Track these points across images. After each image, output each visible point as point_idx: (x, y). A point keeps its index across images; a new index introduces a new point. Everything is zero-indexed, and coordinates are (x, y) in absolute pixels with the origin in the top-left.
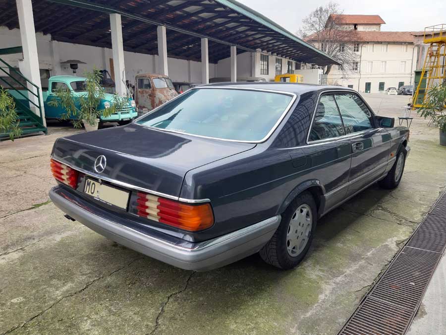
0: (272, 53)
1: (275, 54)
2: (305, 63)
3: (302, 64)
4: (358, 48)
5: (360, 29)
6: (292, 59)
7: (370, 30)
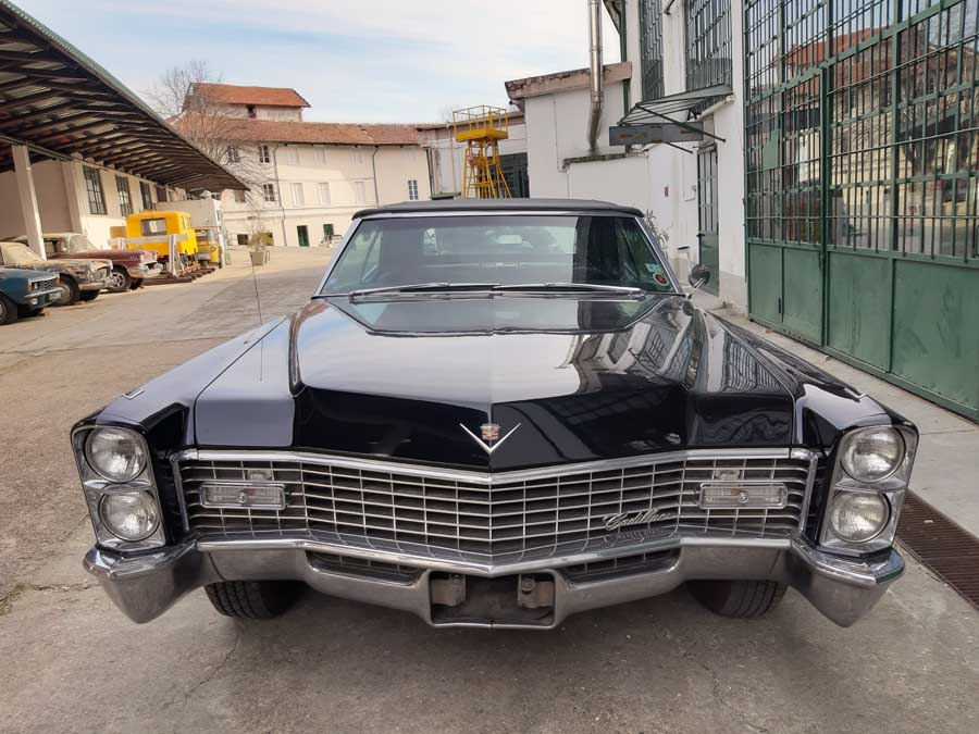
0: (106, 164)
1: (112, 166)
2: (173, 189)
3: (168, 190)
4: (266, 154)
5: (262, 115)
6: (148, 179)
7: (282, 119)
